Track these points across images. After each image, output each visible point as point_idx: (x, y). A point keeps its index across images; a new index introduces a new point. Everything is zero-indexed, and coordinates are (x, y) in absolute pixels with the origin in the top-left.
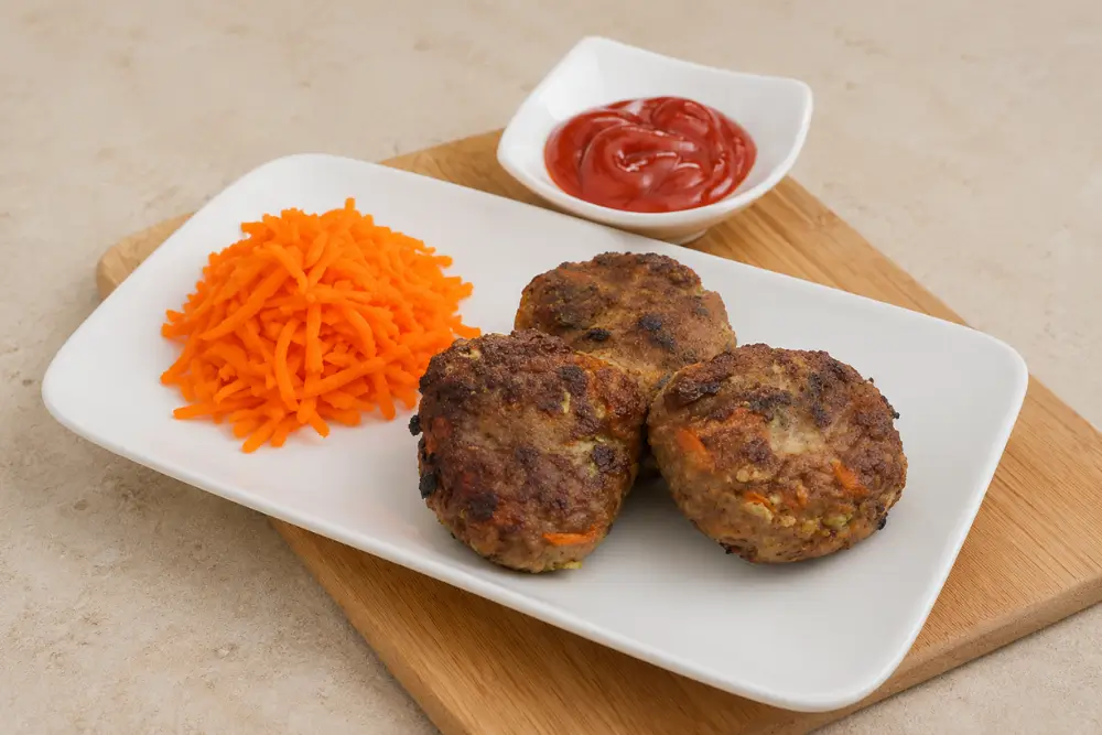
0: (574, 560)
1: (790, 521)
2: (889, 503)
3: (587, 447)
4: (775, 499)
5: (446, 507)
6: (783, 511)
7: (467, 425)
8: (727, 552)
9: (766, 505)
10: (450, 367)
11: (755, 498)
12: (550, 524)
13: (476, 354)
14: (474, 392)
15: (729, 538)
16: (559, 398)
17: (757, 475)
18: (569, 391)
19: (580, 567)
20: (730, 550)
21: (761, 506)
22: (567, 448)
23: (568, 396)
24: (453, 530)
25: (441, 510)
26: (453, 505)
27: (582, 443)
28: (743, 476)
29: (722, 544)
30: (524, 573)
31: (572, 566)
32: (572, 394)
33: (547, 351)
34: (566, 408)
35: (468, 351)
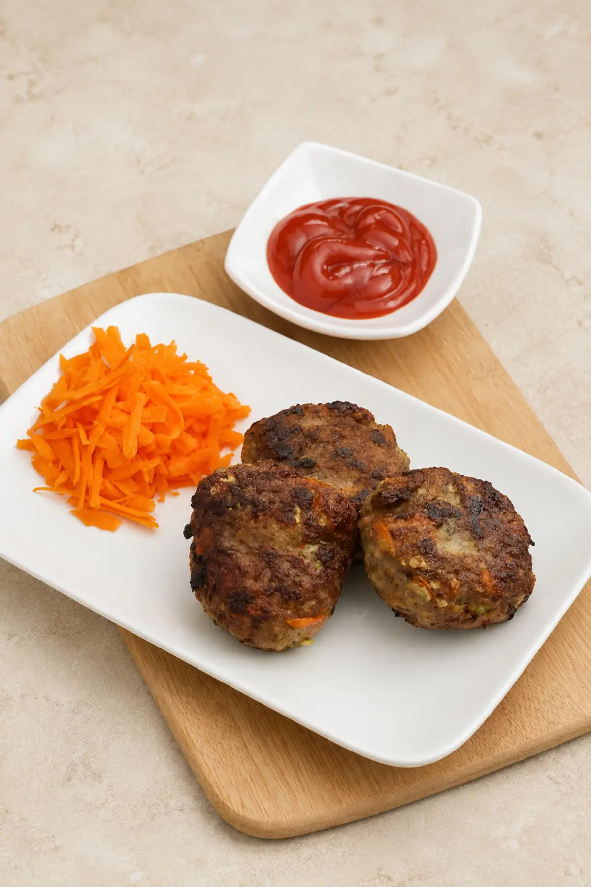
0: (307, 639)
1: (444, 603)
2: (519, 603)
3: (313, 548)
4: (435, 586)
5: (211, 601)
6: (440, 596)
7: (226, 534)
8: (396, 616)
9: (427, 589)
10: (213, 489)
11: (421, 581)
12: (289, 612)
13: (232, 479)
14: (231, 509)
15: (398, 607)
16: (292, 511)
17: (423, 564)
18: (300, 506)
19: (311, 643)
20: (398, 614)
21: (424, 589)
22: (299, 550)
23: (298, 510)
24: (216, 618)
25: (207, 602)
26: (216, 599)
27: (311, 546)
28: (414, 563)
29: (393, 609)
30: (271, 651)
31: (306, 643)
32: (301, 508)
33: (282, 477)
34: (298, 519)
35: (226, 477)
